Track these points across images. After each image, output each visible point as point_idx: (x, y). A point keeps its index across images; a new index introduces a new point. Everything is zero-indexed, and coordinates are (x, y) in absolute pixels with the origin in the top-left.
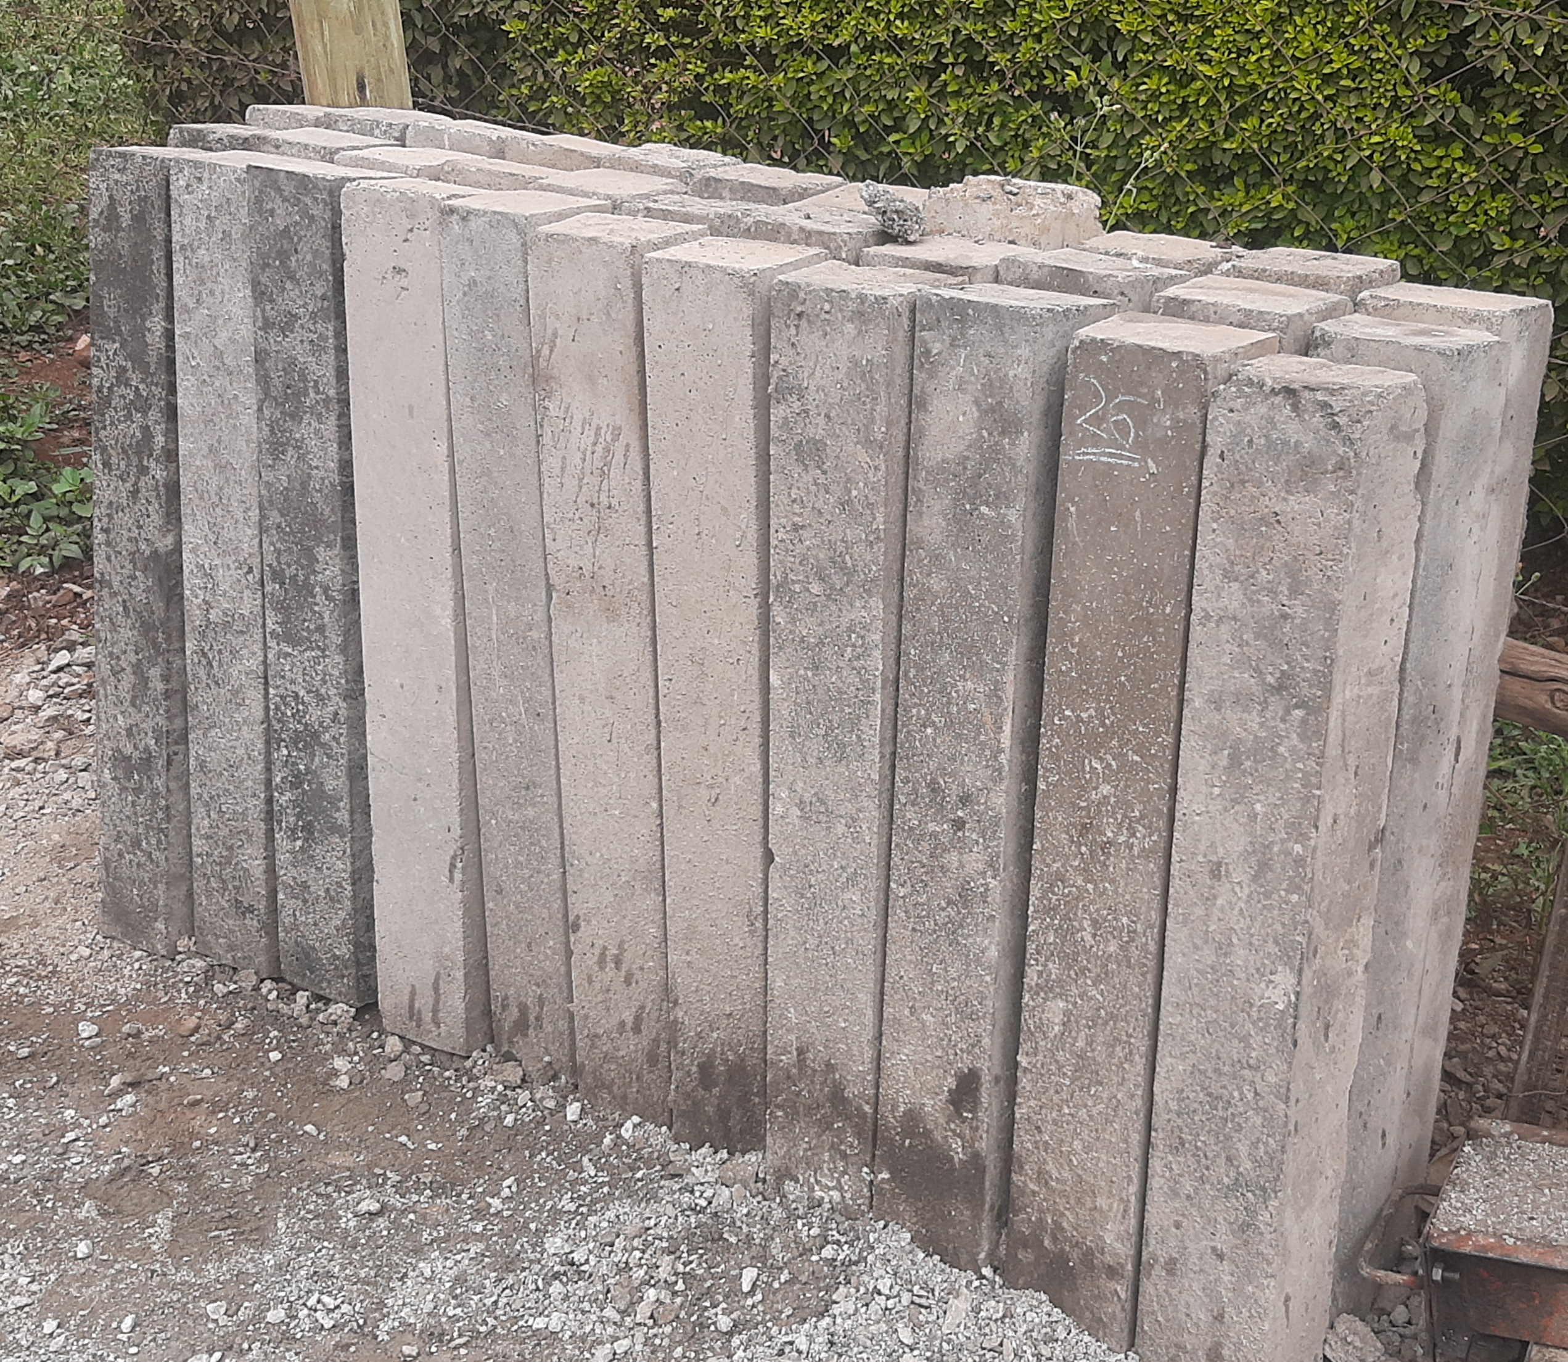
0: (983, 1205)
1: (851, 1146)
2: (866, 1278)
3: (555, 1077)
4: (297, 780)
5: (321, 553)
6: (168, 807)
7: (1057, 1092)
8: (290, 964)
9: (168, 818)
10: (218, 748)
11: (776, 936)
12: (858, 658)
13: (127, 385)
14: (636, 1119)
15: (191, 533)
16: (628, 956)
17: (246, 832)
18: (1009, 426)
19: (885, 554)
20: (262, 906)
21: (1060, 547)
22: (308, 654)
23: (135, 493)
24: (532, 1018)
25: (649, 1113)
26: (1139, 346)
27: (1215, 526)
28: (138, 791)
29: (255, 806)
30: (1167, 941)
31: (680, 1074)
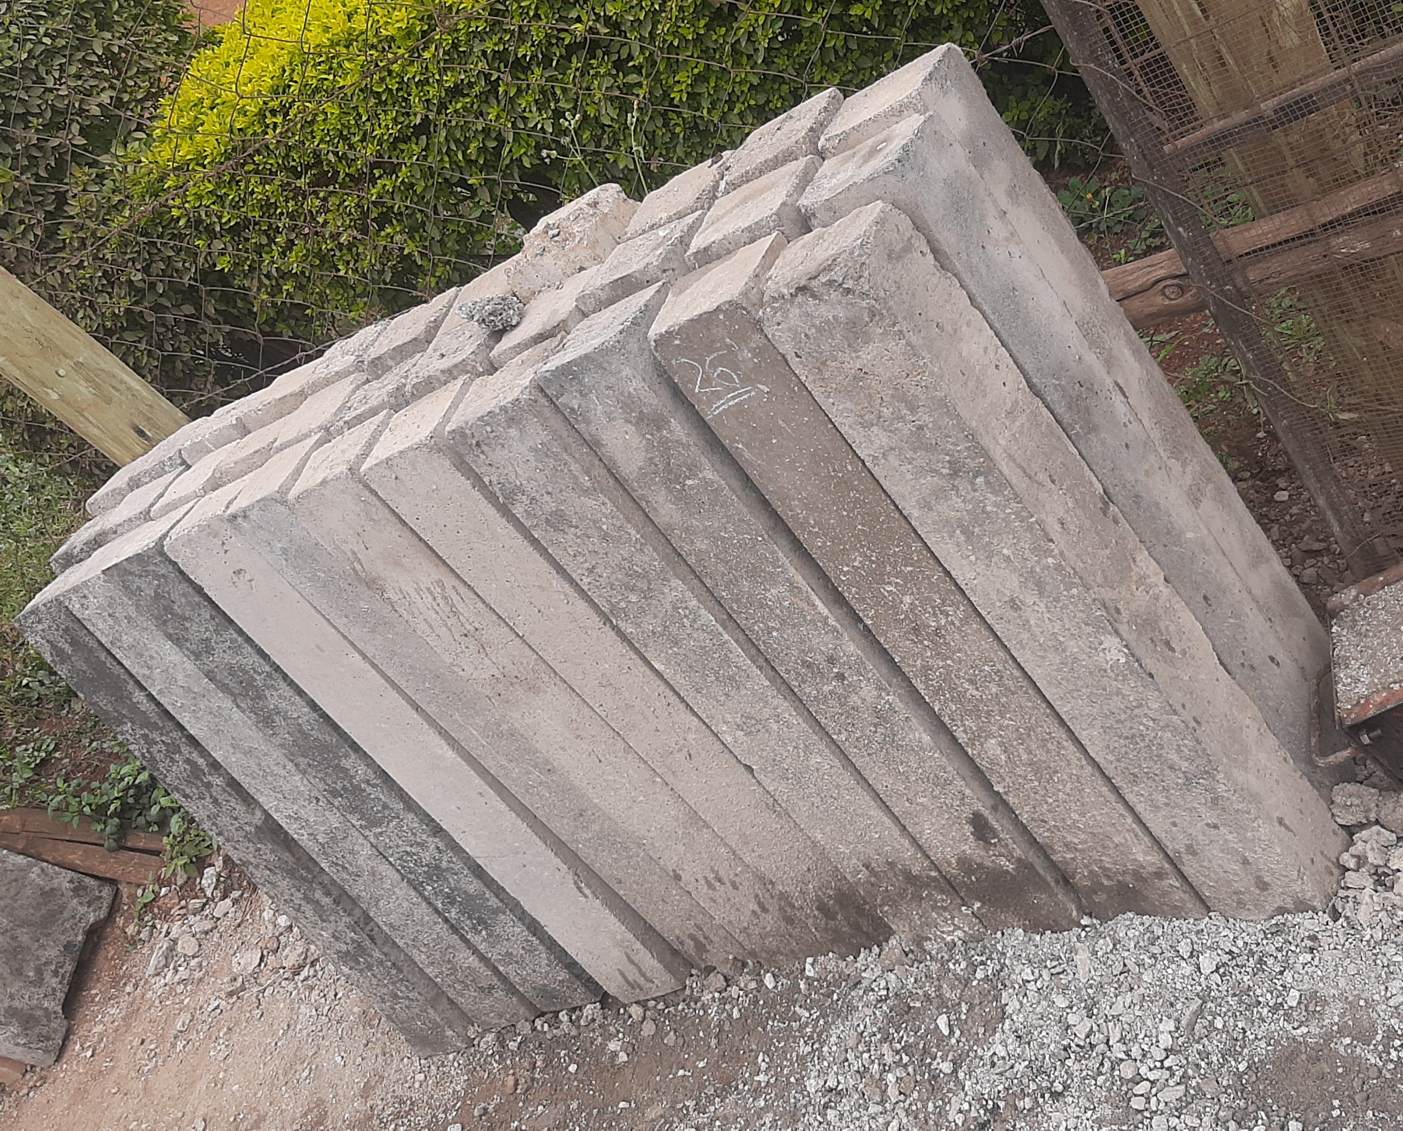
0: (1049, 886)
1: (943, 900)
2: (1013, 977)
3: (744, 965)
4: (451, 900)
5: (345, 763)
6: (394, 964)
7: (1035, 793)
8: (541, 1002)
9: (400, 970)
10: (392, 911)
11: (793, 810)
12: (694, 621)
13: (156, 743)
14: (810, 960)
15: (267, 801)
16: (722, 873)
17: (449, 947)
18: (658, 423)
19: (655, 550)
20: (495, 981)
21: (753, 474)
22: (391, 825)
23: (215, 801)
24: (702, 939)
25: (816, 950)
26: (692, 320)
27: (831, 400)
28: (370, 967)
29: (441, 928)
30: (1022, 665)
31: (811, 920)
